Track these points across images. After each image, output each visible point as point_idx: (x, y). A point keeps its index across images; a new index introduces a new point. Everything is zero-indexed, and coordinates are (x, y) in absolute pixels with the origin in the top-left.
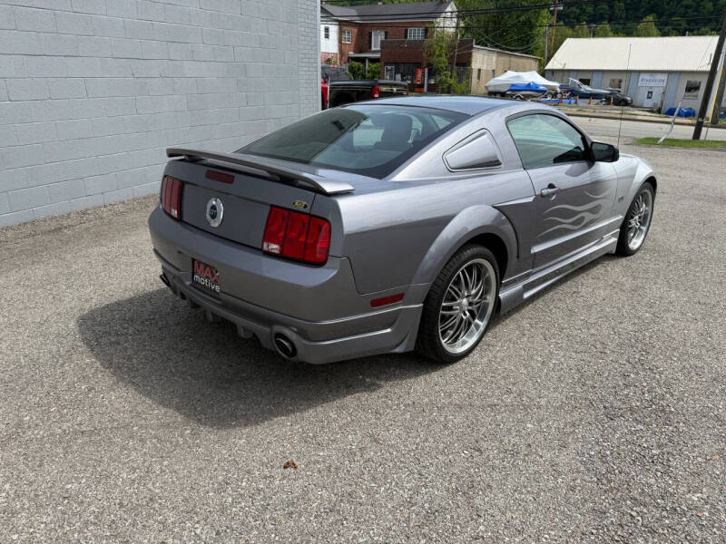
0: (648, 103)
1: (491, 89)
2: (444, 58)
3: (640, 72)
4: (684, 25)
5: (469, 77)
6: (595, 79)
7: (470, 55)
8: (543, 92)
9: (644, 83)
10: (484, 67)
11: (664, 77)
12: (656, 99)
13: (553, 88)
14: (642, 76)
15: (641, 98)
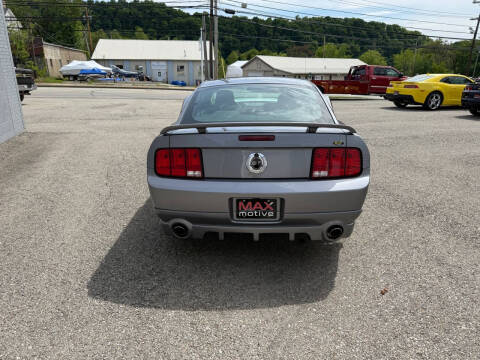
0: (160, 79)
1: (65, 73)
2: (24, 51)
3: (150, 60)
4: (156, 34)
5: (45, 64)
6: (125, 65)
7: (42, 50)
8: (104, 74)
9: (155, 67)
10: (53, 58)
11: (164, 63)
12: (164, 77)
13: (108, 71)
14: (153, 63)
15: (155, 76)
